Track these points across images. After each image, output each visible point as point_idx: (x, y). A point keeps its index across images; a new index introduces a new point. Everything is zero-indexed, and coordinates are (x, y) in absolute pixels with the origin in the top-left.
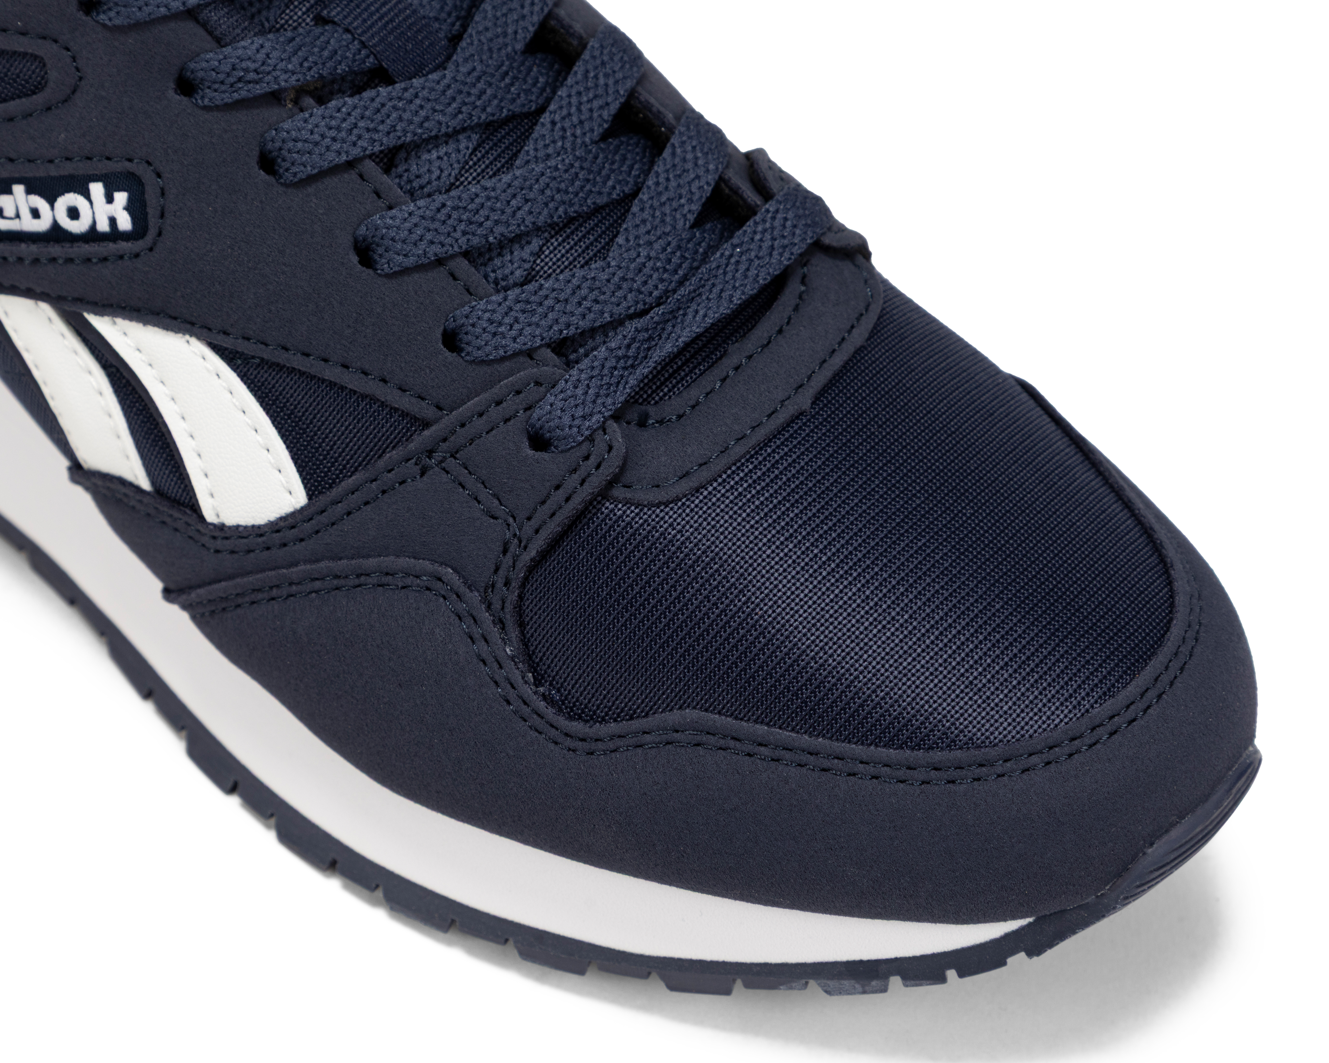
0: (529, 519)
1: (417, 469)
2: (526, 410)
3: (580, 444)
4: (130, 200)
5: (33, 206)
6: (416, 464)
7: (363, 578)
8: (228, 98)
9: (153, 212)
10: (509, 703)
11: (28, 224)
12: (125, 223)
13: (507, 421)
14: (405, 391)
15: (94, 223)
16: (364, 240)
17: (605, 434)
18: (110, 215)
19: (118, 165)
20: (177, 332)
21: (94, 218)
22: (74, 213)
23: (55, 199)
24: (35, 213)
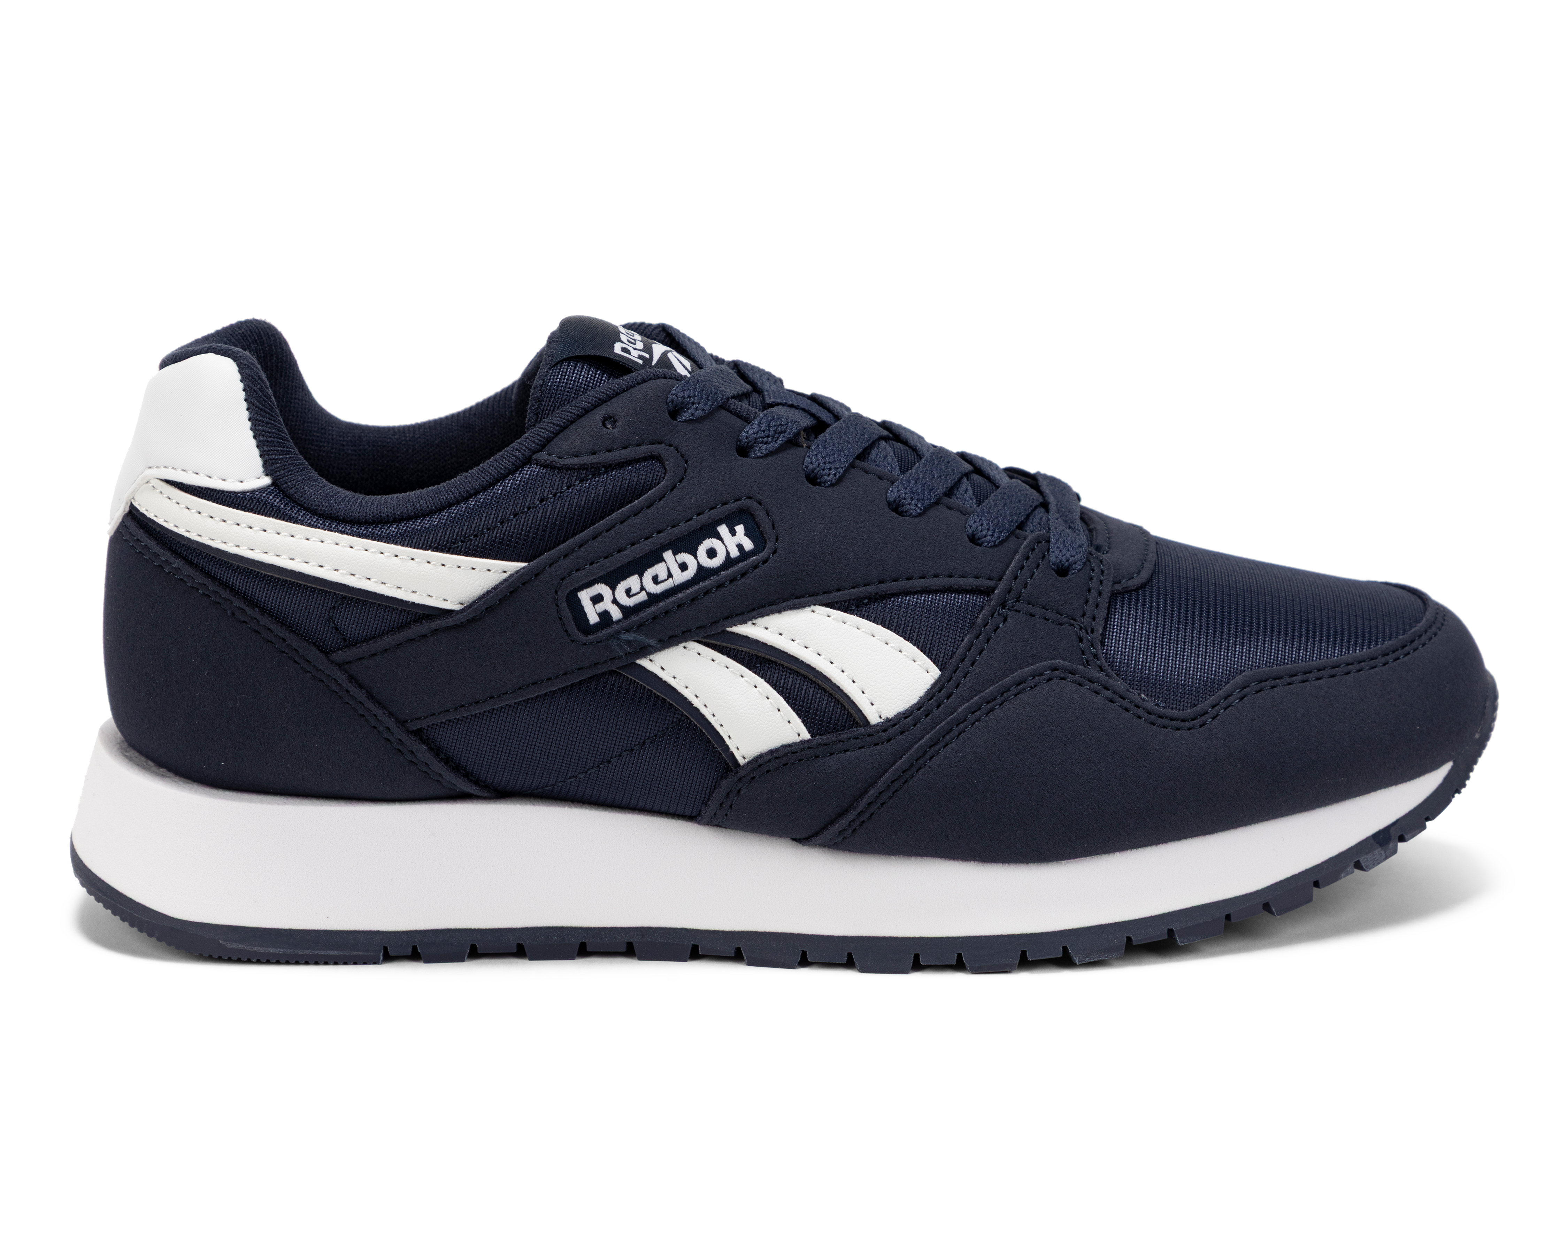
0: (1084, 615)
4: (747, 528)
5: (680, 562)
7: (1005, 695)
9: (766, 526)
10: (1140, 717)
11: (680, 577)
12: (748, 545)
15: (728, 553)
16: (894, 501)
18: (737, 543)
19: (732, 506)
20: (804, 607)
21: (727, 550)
22: (712, 553)
23: (697, 549)
24: (683, 567)
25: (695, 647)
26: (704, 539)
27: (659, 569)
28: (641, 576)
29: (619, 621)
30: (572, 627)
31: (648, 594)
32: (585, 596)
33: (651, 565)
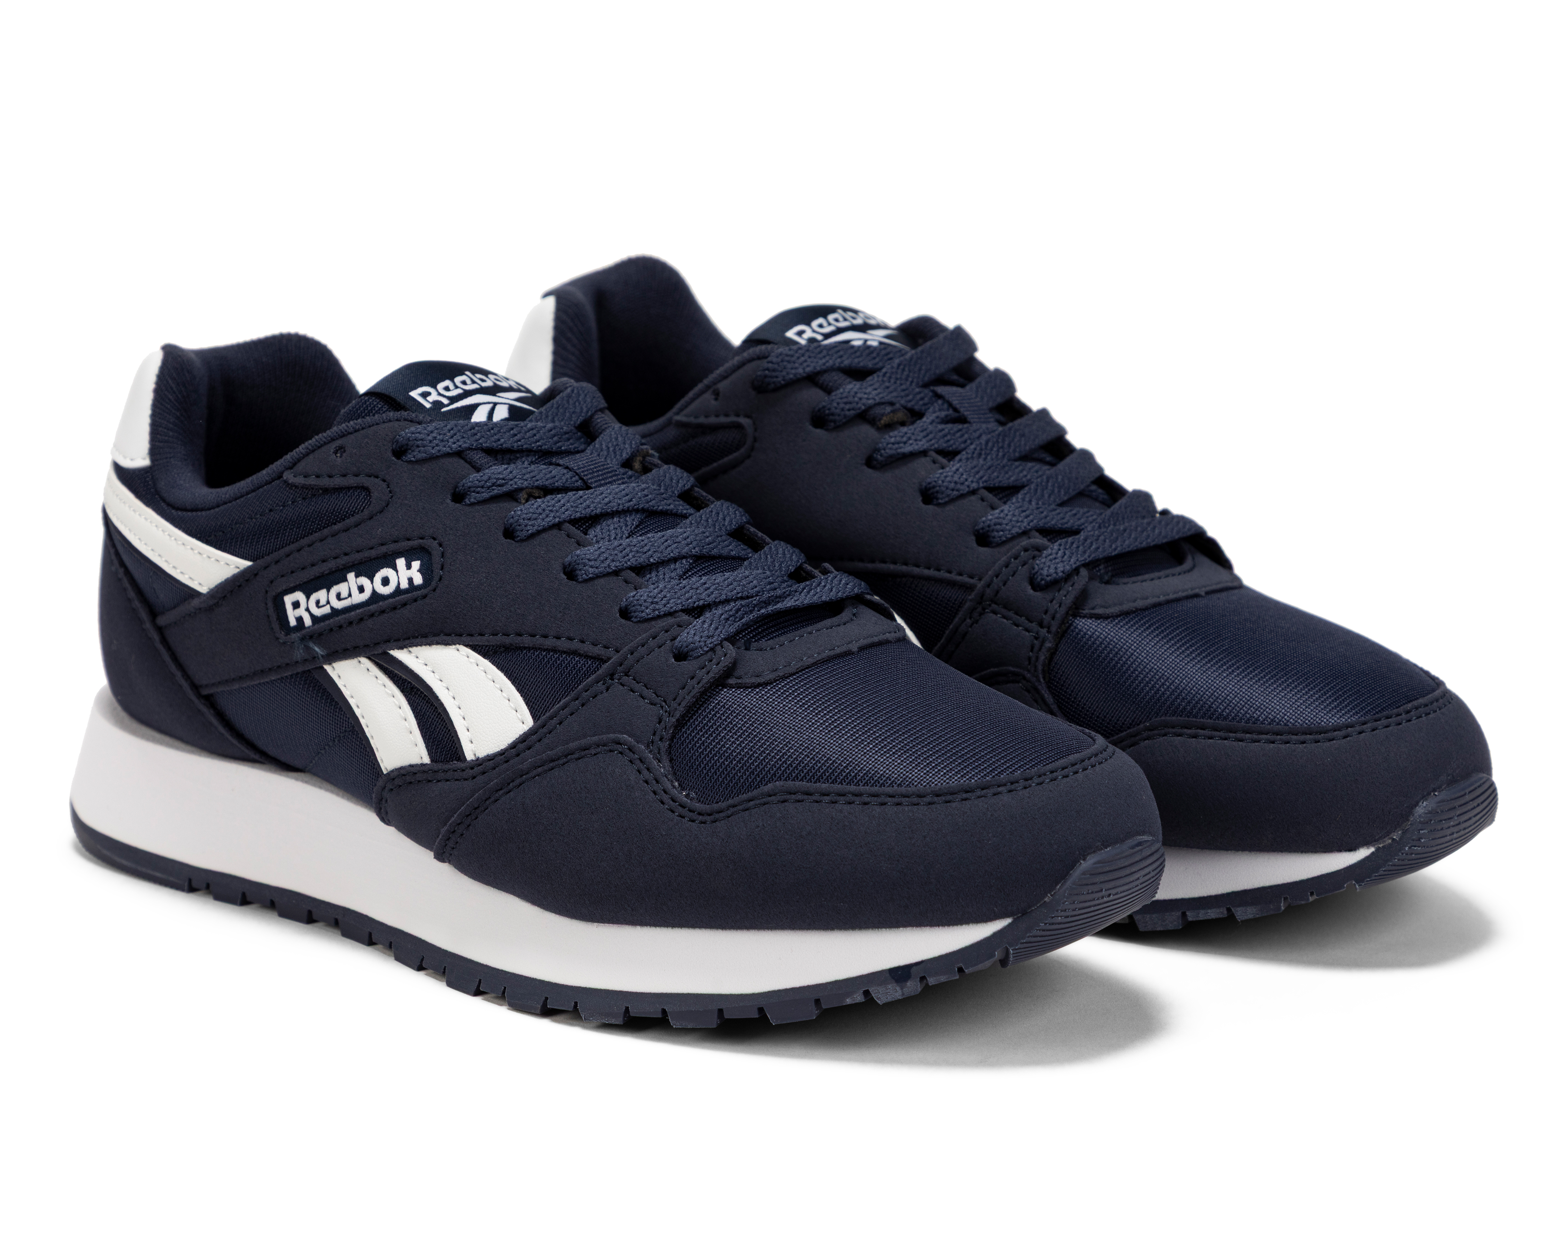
0: (674, 700)
1: (604, 687)
2: (672, 640)
3: (707, 652)
4: (421, 565)
5: (359, 584)
6: (604, 684)
7: (568, 757)
8: (486, 495)
9: (436, 567)
10: (663, 803)
11: (358, 598)
12: (418, 580)
13: (660, 647)
14: (596, 645)
15: (399, 584)
16: (570, 565)
17: (722, 648)
18: (409, 577)
19: (415, 543)
20: (450, 645)
21: (399, 582)
22: (385, 581)
23: (374, 576)
24: (361, 589)
25: (365, 662)
26: (382, 568)
27: (342, 588)
28: (328, 591)
29: (309, 627)
30: (276, 626)
31: (332, 608)
32: (288, 600)
33: (337, 583)
